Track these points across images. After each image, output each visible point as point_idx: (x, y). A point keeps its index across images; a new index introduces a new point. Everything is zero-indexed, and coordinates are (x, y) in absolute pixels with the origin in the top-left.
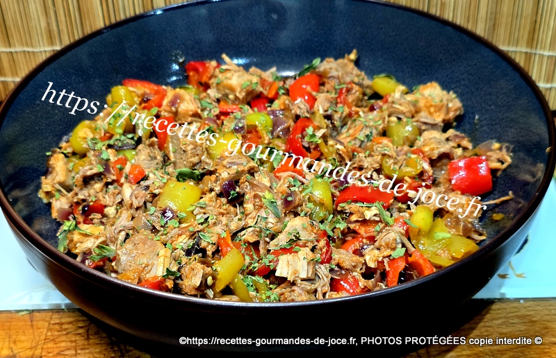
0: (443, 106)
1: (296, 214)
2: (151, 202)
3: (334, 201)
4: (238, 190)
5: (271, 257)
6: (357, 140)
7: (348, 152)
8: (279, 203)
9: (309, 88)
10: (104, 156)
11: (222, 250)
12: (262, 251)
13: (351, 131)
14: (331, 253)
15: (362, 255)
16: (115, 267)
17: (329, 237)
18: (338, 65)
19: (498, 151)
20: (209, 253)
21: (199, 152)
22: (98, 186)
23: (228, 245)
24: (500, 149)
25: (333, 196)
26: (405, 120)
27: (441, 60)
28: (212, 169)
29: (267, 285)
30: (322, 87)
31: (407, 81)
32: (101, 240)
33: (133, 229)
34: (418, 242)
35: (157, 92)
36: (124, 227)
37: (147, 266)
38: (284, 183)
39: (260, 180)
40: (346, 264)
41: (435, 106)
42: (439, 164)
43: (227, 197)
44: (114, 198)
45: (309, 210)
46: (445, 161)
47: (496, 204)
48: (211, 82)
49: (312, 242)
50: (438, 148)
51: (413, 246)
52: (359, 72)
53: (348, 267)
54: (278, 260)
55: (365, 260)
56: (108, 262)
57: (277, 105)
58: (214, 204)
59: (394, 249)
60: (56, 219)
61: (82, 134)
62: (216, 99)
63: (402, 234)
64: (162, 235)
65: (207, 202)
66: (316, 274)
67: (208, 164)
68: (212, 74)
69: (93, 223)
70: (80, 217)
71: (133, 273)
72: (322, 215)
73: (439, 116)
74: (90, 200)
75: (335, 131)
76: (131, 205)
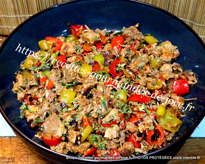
0: (172, 53)
1: (113, 108)
4: (90, 93)
6: (138, 67)
10: (38, 76)
12: (99, 122)
13: (135, 63)
14: (126, 125)
15: (138, 126)
19: (192, 76)
20: (79, 124)
21: (75, 75)
22: (36, 89)
25: (127, 97)
26: (157, 57)
28: (81, 82)
30: (124, 41)
31: (158, 37)
32: (37, 116)
33: (49, 110)
34: (159, 119)
35: (59, 43)
36: (46, 110)
39: (99, 90)
40: (132, 131)
41: (169, 53)
43: (86, 96)
44: (42, 95)
45: (117, 106)
46: (171, 80)
48: (80, 36)
49: (119, 120)
52: (139, 33)
54: (105, 130)
55: (139, 130)
56: (39, 124)
57: (107, 47)
58: (81, 100)
59: (150, 126)
62: (82, 44)
63: (153, 119)
64: (61, 115)
65: (78, 99)
66: (120, 135)
67: (79, 80)
68: (81, 33)
69: (34, 105)
70: (28, 102)
71: (49, 134)
72: (123, 105)
73: (170, 57)
74: (32, 95)
75: (129, 62)
76: (49, 101)
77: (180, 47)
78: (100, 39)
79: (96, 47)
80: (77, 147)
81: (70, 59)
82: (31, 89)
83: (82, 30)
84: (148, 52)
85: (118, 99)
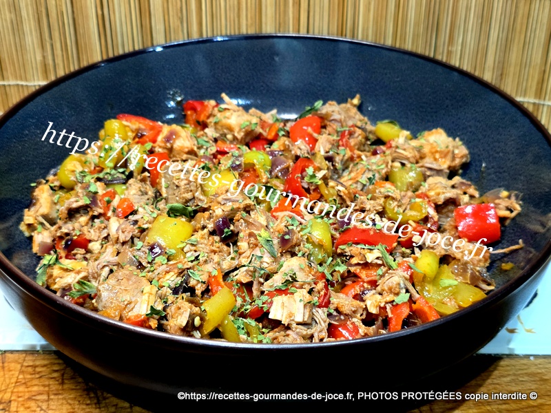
0: (448, 152)
1: (293, 254)
2: (139, 238)
3: (333, 243)
4: (232, 227)
5: (264, 298)
6: (359, 183)
7: (349, 193)
8: (276, 241)
9: (310, 130)
10: (92, 189)
11: (212, 289)
12: (255, 293)
13: (353, 175)
14: (330, 297)
15: (363, 300)
16: (95, 304)
17: (328, 280)
18: (341, 108)
19: (507, 199)
20: (198, 292)
21: (192, 188)
22: (83, 219)
23: (219, 284)
24: (509, 197)
26: (409, 165)
27: (447, 106)
28: (206, 206)
29: (259, 329)
30: (324, 130)
32: (83, 274)
35: (152, 128)
36: (108, 262)
37: (130, 303)
38: (281, 222)
39: (256, 219)
40: (346, 310)
41: (440, 152)
42: (444, 211)
43: (221, 236)
44: (100, 233)
45: (306, 250)
46: (451, 207)
47: (504, 253)
48: (208, 121)
49: (309, 284)
50: (444, 193)
51: (417, 292)
52: (362, 117)
53: (348, 312)
54: (271, 303)
55: (366, 305)
56: (88, 300)
57: (276, 146)
59: (397, 294)
60: (36, 254)
61: (71, 167)
62: (213, 139)
63: (406, 279)
64: (148, 271)
65: (198, 240)
66: (313, 319)
67: (202, 201)
68: (210, 113)
70: (62, 252)
71: (114, 310)
72: (320, 257)
73: (445, 162)
74: (74, 234)
75: (336, 174)
76: (117, 240)
77: (469, 140)
79: (249, 148)
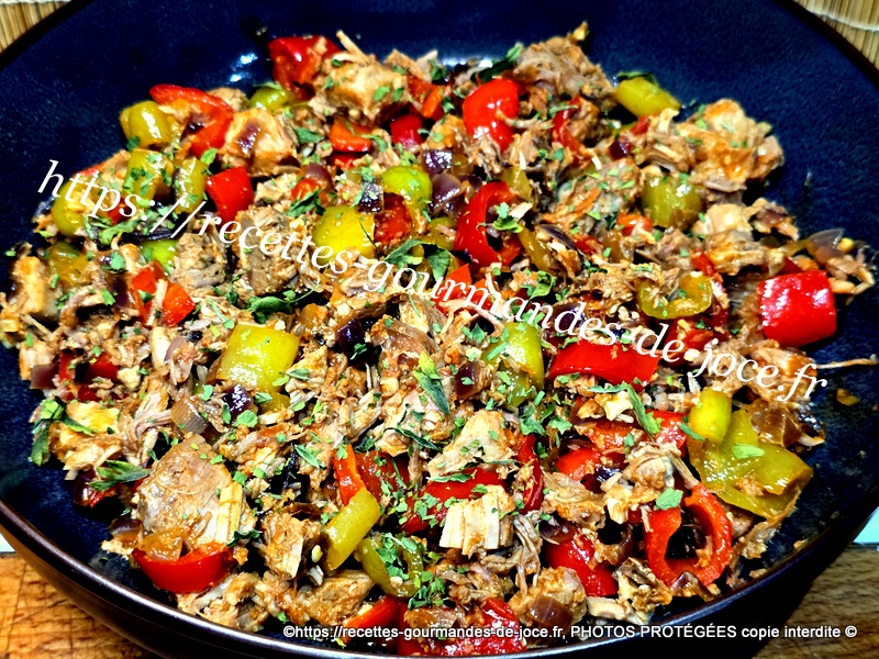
0: (747, 155)
1: (478, 406)
3: (546, 365)
4: (368, 339)
5: (431, 501)
6: (588, 219)
8: (446, 381)
10: (116, 264)
11: (339, 480)
12: (413, 476)
13: (577, 201)
14: (543, 488)
15: (600, 493)
19: (850, 257)
20: (315, 484)
22: (105, 326)
24: (854, 252)
25: (546, 356)
26: (676, 175)
27: (747, 56)
28: (320, 291)
30: (524, 103)
32: (113, 450)
33: (170, 424)
34: (703, 458)
35: (215, 113)
36: (155, 421)
39: (410, 323)
40: (572, 515)
41: (734, 154)
43: (349, 357)
44: (136, 352)
45: (501, 396)
46: (751, 276)
48: (316, 83)
49: (507, 466)
50: (739, 256)
52: (591, 66)
53: (575, 520)
54: (444, 511)
55: (606, 508)
57: (440, 133)
58: (323, 372)
59: (662, 490)
60: (28, 383)
62: (325, 120)
63: (676, 456)
64: (226, 443)
65: (310, 370)
66: (515, 538)
67: (312, 279)
68: (317, 69)
69: (98, 400)
70: (71, 386)
71: (171, 537)
72: (524, 394)
73: (740, 172)
74: (90, 354)
75: (546, 199)
76: (167, 377)
77: (784, 125)
78: (409, 98)
79: (390, 134)
80: (307, 596)
81: (268, 189)
82: (83, 325)
83: (324, 56)
84: (634, 151)
85: (501, 367)
